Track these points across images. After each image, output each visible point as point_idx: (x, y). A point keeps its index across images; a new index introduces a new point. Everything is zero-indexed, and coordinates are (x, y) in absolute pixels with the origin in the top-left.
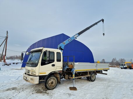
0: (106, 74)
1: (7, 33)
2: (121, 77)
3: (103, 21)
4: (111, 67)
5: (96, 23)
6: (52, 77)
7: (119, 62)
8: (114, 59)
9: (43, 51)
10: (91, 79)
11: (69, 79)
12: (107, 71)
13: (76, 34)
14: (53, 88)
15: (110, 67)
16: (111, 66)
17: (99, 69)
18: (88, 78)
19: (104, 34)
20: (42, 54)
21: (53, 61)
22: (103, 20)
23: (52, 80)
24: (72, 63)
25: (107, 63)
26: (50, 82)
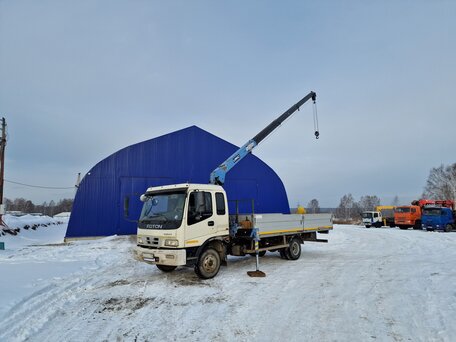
0: (326, 241)
1: (4, 125)
2: (363, 249)
3: (314, 99)
4: (339, 223)
5: (297, 107)
6: (209, 251)
7: (362, 206)
8: (346, 199)
9: (189, 192)
10: (290, 255)
11: (243, 254)
12: (326, 232)
13: (250, 142)
14: (212, 275)
15: (334, 222)
16: (337, 220)
17: (308, 227)
18: (282, 251)
19: (317, 134)
20: (187, 200)
21: (210, 213)
22: (313, 96)
23: (210, 257)
24: (249, 217)
25: (327, 211)
26: (206, 262)
